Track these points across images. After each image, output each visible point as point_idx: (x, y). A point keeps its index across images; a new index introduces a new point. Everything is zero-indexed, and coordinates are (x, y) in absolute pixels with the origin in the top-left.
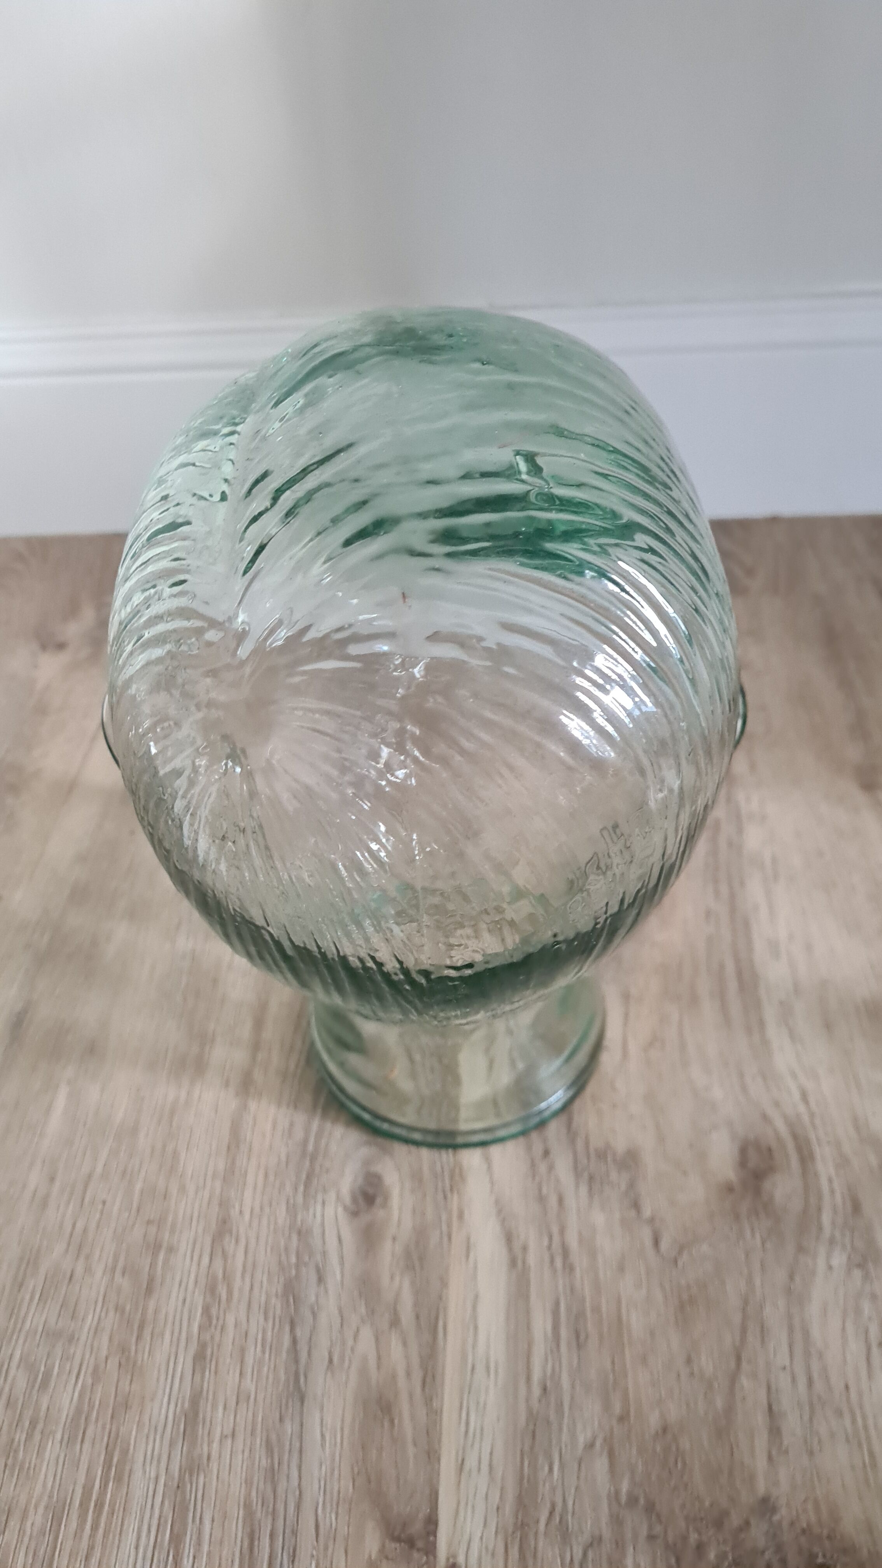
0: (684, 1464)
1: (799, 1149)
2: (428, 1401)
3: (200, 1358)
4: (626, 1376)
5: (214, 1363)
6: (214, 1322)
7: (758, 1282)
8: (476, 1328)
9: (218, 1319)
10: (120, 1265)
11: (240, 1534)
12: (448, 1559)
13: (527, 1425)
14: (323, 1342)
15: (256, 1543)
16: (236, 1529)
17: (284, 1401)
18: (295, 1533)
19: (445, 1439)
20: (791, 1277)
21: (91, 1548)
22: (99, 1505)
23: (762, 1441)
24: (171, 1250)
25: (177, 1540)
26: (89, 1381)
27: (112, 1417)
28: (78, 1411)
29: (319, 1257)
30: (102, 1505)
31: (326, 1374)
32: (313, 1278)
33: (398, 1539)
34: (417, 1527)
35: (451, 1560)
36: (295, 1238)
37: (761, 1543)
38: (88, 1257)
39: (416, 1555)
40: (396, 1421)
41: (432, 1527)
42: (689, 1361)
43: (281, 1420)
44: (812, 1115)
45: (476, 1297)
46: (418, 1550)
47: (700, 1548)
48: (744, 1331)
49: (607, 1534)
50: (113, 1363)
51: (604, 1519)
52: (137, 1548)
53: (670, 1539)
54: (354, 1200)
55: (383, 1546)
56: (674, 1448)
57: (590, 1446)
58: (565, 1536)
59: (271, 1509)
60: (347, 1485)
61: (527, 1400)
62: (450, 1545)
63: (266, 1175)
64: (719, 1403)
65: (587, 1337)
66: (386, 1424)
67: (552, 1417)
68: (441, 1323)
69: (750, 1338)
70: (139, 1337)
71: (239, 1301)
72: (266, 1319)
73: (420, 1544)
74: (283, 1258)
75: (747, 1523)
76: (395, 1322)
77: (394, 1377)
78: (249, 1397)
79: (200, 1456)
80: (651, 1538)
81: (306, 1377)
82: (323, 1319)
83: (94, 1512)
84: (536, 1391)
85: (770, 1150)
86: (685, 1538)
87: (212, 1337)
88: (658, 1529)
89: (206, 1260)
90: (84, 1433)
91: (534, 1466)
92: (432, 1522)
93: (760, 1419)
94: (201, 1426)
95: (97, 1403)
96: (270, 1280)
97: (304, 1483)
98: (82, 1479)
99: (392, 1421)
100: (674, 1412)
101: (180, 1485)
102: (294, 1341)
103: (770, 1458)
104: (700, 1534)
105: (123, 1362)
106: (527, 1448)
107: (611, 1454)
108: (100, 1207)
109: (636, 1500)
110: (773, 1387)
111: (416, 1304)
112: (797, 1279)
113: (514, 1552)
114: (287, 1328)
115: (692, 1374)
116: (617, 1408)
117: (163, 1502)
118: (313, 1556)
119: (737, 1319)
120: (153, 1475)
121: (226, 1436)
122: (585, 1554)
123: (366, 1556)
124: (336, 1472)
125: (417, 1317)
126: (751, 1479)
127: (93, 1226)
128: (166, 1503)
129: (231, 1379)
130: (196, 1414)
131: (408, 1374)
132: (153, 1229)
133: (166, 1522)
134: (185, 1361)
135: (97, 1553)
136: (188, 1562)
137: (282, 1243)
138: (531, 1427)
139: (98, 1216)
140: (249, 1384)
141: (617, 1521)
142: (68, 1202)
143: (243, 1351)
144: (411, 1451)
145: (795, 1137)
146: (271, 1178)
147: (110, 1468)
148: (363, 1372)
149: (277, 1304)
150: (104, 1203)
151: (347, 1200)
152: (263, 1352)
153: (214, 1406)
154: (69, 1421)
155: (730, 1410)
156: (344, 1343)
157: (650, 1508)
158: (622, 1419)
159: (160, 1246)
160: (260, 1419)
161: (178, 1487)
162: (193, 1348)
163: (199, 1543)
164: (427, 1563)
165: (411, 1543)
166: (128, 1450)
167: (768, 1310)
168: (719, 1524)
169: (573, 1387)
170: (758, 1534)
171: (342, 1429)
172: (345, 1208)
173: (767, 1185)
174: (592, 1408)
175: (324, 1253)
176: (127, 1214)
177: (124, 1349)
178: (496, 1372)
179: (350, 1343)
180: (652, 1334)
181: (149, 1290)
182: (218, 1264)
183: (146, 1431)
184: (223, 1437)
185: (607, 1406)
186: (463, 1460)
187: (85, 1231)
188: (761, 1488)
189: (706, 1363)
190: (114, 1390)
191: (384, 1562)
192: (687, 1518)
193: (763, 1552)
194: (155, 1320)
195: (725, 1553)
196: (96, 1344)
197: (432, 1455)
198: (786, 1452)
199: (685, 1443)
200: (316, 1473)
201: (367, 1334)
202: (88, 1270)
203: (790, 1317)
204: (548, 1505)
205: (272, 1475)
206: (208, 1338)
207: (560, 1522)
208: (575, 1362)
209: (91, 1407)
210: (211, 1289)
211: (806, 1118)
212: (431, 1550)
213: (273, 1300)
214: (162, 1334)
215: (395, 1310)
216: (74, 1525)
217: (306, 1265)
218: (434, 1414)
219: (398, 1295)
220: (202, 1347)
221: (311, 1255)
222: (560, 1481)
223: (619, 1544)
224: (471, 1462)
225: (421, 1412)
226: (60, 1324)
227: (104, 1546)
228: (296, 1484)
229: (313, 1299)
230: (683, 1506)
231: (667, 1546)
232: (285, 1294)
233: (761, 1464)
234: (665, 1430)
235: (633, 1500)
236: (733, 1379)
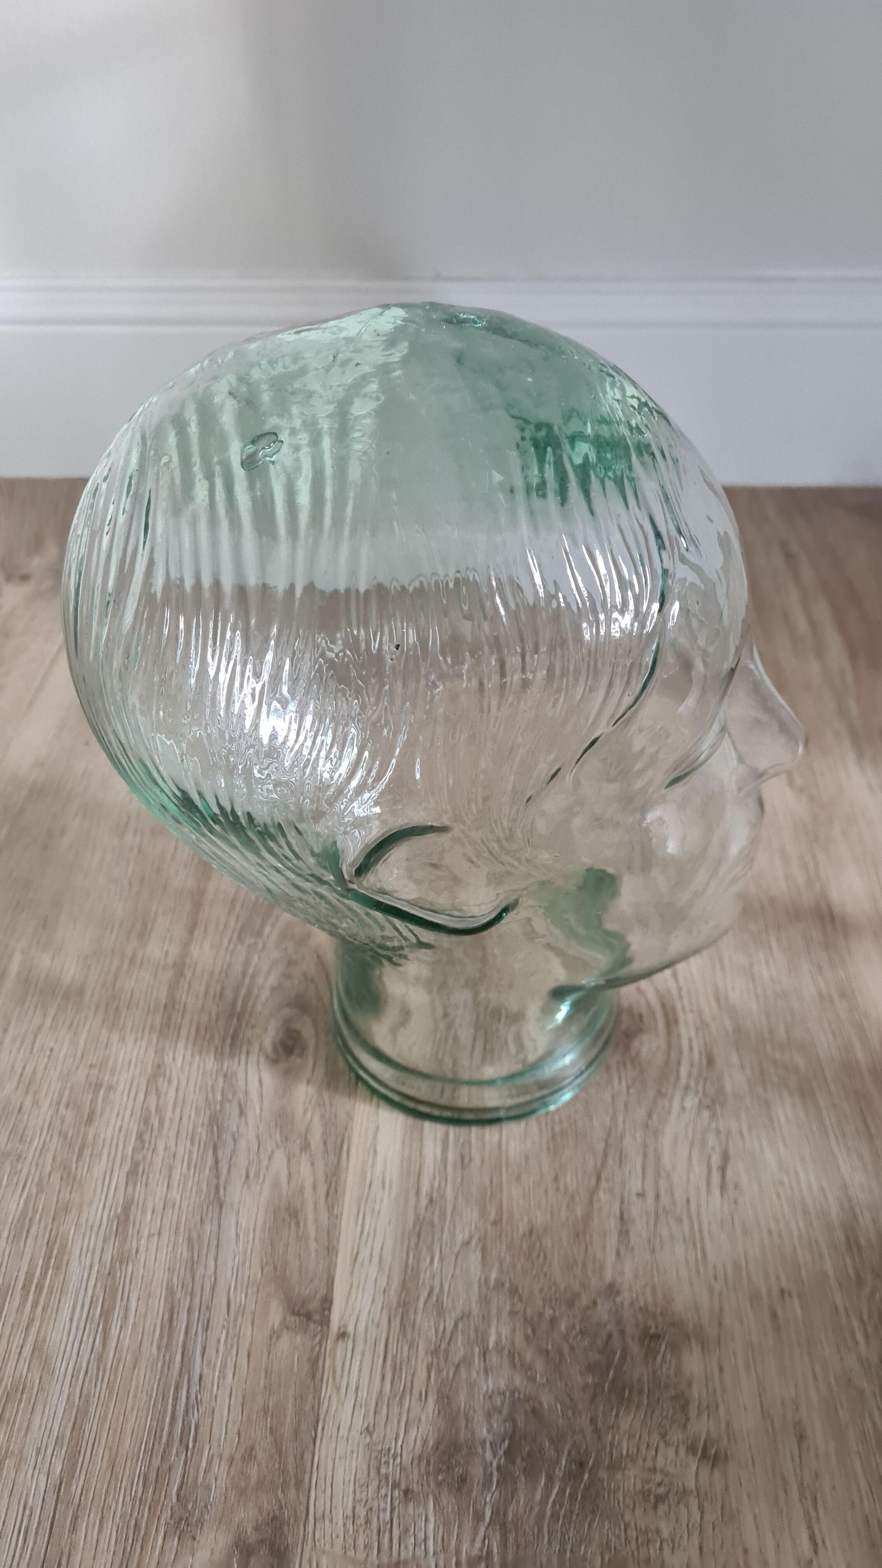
0: (545, 1258)
1: (666, 1015)
2: (330, 1209)
3: (133, 1173)
4: (501, 1190)
5: (145, 1176)
6: (147, 1145)
7: (620, 1119)
8: (375, 1152)
9: (150, 1143)
10: (64, 1099)
11: (161, 1310)
12: (339, 1329)
13: (414, 1226)
14: (242, 1161)
15: (175, 1316)
16: (159, 1305)
17: (205, 1207)
18: (208, 1308)
19: (343, 1238)
20: (649, 1116)
21: (31, 1321)
22: (40, 1287)
23: (612, 1241)
24: (110, 1088)
25: (106, 1314)
26: (34, 1191)
27: (53, 1219)
28: (24, 1214)
29: (241, 1096)
30: (42, 1288)
31: (243, 1187)
32: (236, 1111)
33: (298, 1314)
34: (315, 1305)
35: (342, 1330)
36: (221, 1080)
37: (605, 1317)
38: (35, 1093)
39: (312, 1326)
40: (302, 1224)
41: (327, 1305)
42: (556, 1179)
43: (202, 1222)
44: (680, 989)
45: (378, 1128)
46: (314, 1322)
47: (553, 1322)
48: (605, 1155)
49: (475, 1309)
50: (56, 1177)
51: (474, 1298)
52: (71, 1320)
53: (529, 1314)
54: (275, 1049)
55: (285, 1319)
56: (538, 1245)
57: (467, 1243)
58: (440, 1310)
59: (190, 1290)
60: (256, 1271)
61: (416, 1208)
62: (342, 1317)
63: (198, 1030)
64: (579, 1212)
65: (470, 1160)
66: (293, 1226)
67: (436, 1221)
68: (345, 1149)
69: (610, 1162)
70: (79, 1157)
71: (169, 1129)
72: (192, 1143)
73: (316, 1317)
74: (210, 1096)
75: (595, 1303)
76: (305, 1146)
77: (302, 1190)
78: (174, 1205)
79: (130, 1251)
80: (513, 1313)
81: (225, 1188)
82: (243, 1143)
83: (35, 1292)
84: (424, 1201)
85: (641, 1016)
86: (541, 1315)
87: (144, 1158)
88: (519, 1306)
89: (141, 1096)
90: (28, 1232)
91: (417, 1259)
92: (327, 1302)
93: (613, 1224)
94: (131, 1227)
95: (40, 1207)
96: (198, 1112)
97: (218, 1270)
98: (24, 1268)
99: (298, 1224)
100: (540, 1218)
101: (112, 1272)
102: (217, 1162)
103: (618, 1253)
104: (554, 1310)
105: (65, 1175)
106: (412, 1244)
107: (484, 1250)
108: (48, 1053)
109: (503, 1284)
110: (626, 1200)
111: (325, 1133)
112: (655, 1117)
113: (396, 1323)
114: (211, 1151)
115: (558, 1189)
116: (492, 1216)
117: (95, 1286)
118: (223, 1326)
119: (600, 1147)
120: (88, 1264)
121: (153, 1234)
122: (456, 1325)
123: (270, 1325)
124: (247, 1263)
125: (325, 1143)
126: (602, 1268)
127: (41, 1068)
128: (99, 1285)
129: (161, 1190)
130: (127, 1217)
131: (315, 1187)
132: (95, 1072)
133: (97, 1300)
134: (119, 1176)
135: (37, 1324)
136: (116, 1330)
137: (210, 1083)
138: (417, 1229)
139: (46, 1060)
140: (175, 1194)
141: (485, 1301)
142: (19, 1050)
143: (170, 1169)
144: (313, 1246)
145: (663, 1006)
146: (202, 1032)
147: (50, 1258)
148: (276, 1184)
149: (202, 1132)
150: (52, 1050)
151: (269, 1049)
152: (189, 1169)
153: (144, 1211)
154: (15, 1222)
155: (588, 1216)
156: (259, 1162)
157: (514, 1291)
158: (495, 1223)
159: (101, 1086)
160: (183, 1222)
161: (109, 1273)
162: (127, 1167)
163: (126, 1317)
164: (321, 1331)
165: (308, 1316)
166: (66, 1246)
167: (627, 1140)
168: (571, 1304)
169: (456, 1198)
170: (603, 1311)
171: (254, 1230)
172: (267, 1057)
173: (636, 1044)
174: (470, 1216)
175: (246, 1092)
176: (72, 1060)
177: (66, 1167)
178: (390, 1187)
179: (265, 1163)
180: (527, 1159)
181: (90, 1120)
182: (152, 1101)
183: (83, 1230)
184: (150, 1236)
185: (483, 1213)
186: (357, 1253)
187: (34, 1072)
188: (608, 1276)
189: (570, 1181)
190: (55, 1198)
191: (285, 1331)
192: (544, 1299)
193: (605, 1325)
194: (94, 1144)
195: (574, 1327)
196: (41, 1162)
197: (331, 1250)
198: (632, 1250)
199: (548, 1242)
200: (230, 1263)
201: (280, 1157)
202: (36, 1103)
203: (645, 1146)
204: (428, 1288)
205: (192, 1265)
206: (140, 1157)
207: (437, 1300)
208: (459, 1179)
209: (35, 1211)
210: (146, 1121)
211: (674, 992)
212: (325, 1321)
213: (200, 1129)
214: (100, 1154)
215: (306, 1139)
216: (17, 1303)
217: (230, 1101)
218: (335, 1218)
219: (308, 1128)
220: (135, 1165)
221: (235, 1093)
222: (439, 1271)
223: (486, 1318)
224: (365, 1254)
225: (324, 1216)
226: (9, 1146)
227: (42, 1320)
228: (212, 1271)
229: (235, 1128)
230: (541, 1290)
231: (526, 1320)
232: (210, 1124)
233: (610, 1258)
234: (531, 1232)
235: (499, 1284)
236: (593, 1193)
